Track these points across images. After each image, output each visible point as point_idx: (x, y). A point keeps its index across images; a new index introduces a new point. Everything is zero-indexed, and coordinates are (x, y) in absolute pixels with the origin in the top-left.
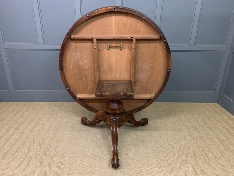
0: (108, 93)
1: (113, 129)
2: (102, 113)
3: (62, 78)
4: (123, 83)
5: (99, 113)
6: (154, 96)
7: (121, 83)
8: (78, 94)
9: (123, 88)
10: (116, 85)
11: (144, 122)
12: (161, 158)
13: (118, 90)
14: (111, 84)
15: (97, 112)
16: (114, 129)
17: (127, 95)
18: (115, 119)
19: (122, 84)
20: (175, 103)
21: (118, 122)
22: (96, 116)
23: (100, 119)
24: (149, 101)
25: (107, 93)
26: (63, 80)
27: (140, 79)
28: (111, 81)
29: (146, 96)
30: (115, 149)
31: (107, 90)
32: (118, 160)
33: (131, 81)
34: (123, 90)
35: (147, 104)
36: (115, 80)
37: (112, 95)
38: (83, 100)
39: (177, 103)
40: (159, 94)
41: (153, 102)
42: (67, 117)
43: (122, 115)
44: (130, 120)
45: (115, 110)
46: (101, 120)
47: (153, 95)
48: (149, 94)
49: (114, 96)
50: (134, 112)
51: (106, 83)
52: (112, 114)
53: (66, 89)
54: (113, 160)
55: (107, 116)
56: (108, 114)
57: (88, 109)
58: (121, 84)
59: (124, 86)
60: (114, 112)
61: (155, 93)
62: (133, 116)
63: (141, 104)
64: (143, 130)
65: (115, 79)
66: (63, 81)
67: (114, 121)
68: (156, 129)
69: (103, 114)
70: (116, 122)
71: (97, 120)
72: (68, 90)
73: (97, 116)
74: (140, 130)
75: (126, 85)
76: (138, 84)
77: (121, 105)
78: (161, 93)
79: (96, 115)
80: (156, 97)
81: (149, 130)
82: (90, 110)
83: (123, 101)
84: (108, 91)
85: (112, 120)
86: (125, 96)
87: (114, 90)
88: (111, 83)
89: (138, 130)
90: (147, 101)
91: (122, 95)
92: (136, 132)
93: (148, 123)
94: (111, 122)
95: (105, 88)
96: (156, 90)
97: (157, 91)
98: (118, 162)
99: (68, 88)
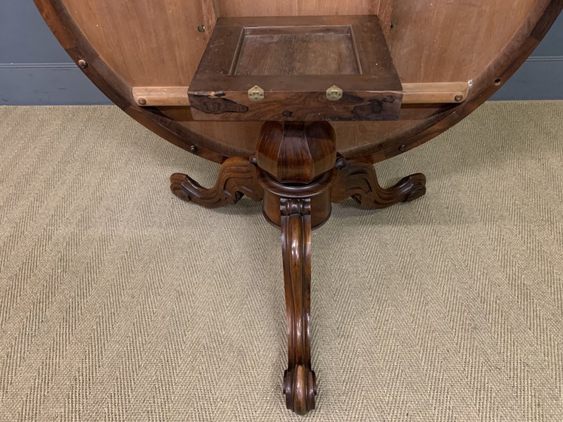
0: (256, 92)
1: (291, 243)
2: (244, 169)
3: (41, 11)
4: (335, 30)
5: (231, 166)
6: (472, 90)
7: (328, 30)
8: (134, 84)
9: (340, 55)
10: (303, 41)
11: (413, 188)
12: (485, 353)
13: (313, 70)
14: (276, 38)
15: (225, 158)
16: (295, 244)
17: (361, 100)
18: (295, 201)
19: (332, 37)
20: (520, 102)
21: (309, 212)
22: (221, 175)
23: (237, 189)
24: (448, 113)
25: (251, 91)
26: (46, 18)
27: (419, 7)
28: (279, 19)
29: (435, 92)
30: (299, 334)
31: (255, 72)
32: (311, 376)
33: (373, 18)
34: (339, 69)
35: (436, 127)
36: (296, 13)
37: (279, 102)
38: (163, 112)
39: (526, 102)
40: (497, 81)
41: (463, 114)
42: (126, 164)
43: (328, 180)
44: (357, 191)
45: (300, 162)
46: (243, 192)
47: (470, 83)
48: (452, 80)
49: (289, 109)
50: (375, 157)
51: (254, 32)
52: (284, 179)
53: (77, 64)
54: (289, 375)
55: (263, 185)
56: (268, 178)
57: (189, 150)
58: (326, 35)
59: (344, 47)
60: (292, 171)
61: (479, 75)
62: (374, 172)
63: (407, 126)
64: (407, 222)
65: (300, 10)
66: (51, 27)
67: (294, 211)
68: (455, 217)
69: (248, 172)
70: (302, 213)
71: (226, 192)
72: (86, 66)
73: (226, 176)
74: (394, 222)
75: (351, 38)
76: (408, 34)
77: (325, 142)
78: (508, 78)
79: (223, 171)
80: (483, 93)
81: (429, 221)
82: (196, 152)
83: (335, 125)
84: (261, 81)
85: (282, 207)
86: (352, 107)
87: (292, 69)
88: (278, 31)
89: (388, 223)
90: (434, 110)
91: (336, 103)
92: (377, 228)
93: (424, 193)
94: (282, 213)
95: (244, 61)
96: (486, 59)
97: (490, 63)
98: (312, 391)
99: (82, 61)
